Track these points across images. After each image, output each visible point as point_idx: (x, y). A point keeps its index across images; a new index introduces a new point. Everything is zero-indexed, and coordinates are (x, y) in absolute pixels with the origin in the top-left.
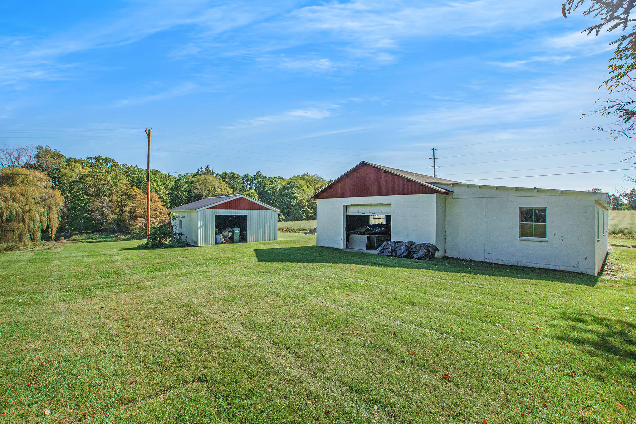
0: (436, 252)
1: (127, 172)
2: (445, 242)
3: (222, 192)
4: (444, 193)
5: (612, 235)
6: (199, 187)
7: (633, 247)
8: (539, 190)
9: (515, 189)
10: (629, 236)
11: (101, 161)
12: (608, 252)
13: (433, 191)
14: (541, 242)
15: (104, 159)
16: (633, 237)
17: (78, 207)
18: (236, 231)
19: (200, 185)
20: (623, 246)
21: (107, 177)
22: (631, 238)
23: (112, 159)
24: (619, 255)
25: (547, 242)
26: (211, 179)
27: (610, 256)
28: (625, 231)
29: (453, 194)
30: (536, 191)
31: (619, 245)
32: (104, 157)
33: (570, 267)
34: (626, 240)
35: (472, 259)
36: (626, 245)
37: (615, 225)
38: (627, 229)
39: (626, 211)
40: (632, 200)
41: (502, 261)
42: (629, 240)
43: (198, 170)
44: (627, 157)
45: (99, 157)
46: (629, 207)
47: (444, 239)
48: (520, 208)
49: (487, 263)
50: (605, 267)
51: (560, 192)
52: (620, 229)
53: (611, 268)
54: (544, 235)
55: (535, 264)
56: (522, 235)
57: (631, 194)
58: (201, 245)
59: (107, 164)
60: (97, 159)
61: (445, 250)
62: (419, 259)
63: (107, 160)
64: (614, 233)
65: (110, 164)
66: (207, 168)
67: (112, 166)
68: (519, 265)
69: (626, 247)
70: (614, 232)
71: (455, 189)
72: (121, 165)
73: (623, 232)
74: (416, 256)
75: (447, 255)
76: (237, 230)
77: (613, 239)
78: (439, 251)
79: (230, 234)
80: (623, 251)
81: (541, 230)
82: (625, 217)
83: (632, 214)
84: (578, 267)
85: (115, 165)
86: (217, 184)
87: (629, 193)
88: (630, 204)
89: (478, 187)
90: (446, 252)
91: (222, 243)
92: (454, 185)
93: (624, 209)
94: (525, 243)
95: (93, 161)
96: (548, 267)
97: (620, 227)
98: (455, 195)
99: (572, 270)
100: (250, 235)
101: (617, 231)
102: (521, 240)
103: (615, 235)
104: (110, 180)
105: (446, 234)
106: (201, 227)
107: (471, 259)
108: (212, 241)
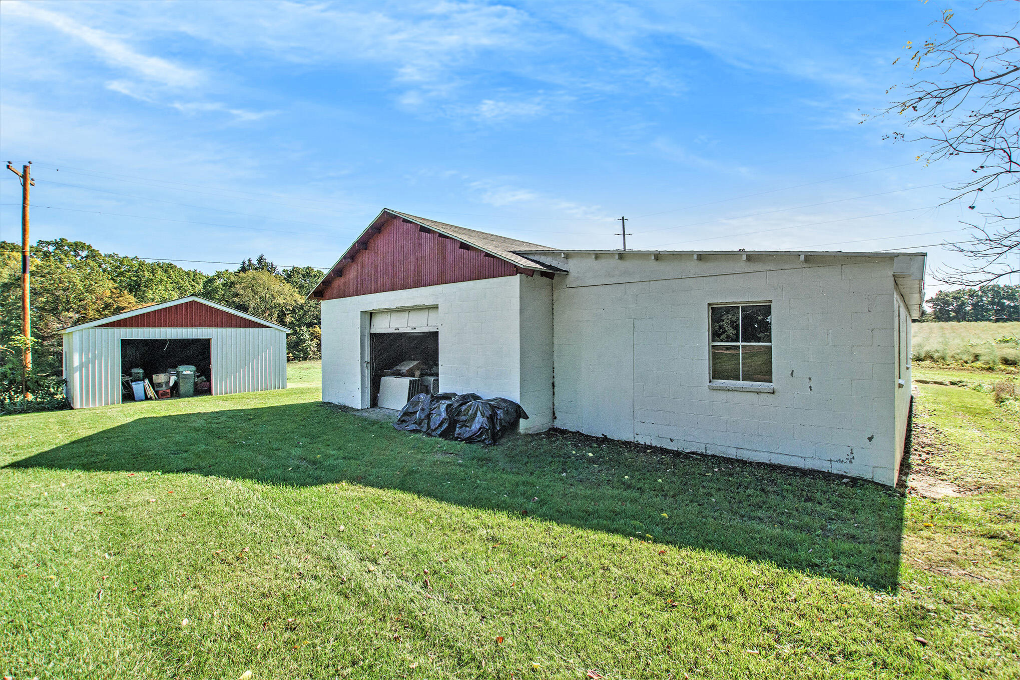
0: (521, 420)
1: (118, 267)
2: (554, 393)
3: (285, 301)
4: (543, 274)
5: (915, 362)
6: (241, 292)
7: (952, 383)
8: (752, 257)
9: (695, 257)
10: (941, 364)
11: (66, 248)
12: (912, 397)
13: (516, 270)
14: (758, 393)
15: (72, 245)
16: (948, 365)
17: (16, 331)
18: (185, 373)
19: (244, 289)
20: (936, 383)
21: (71, 276)
22: (945, 367)
23: (87, 244)
24: (933, 403)
25: (773, 393)
26: (264, 276)
27: (918, 408)
28: (936, 356)
29: (568, 277)
30: (744, 257)
31: (928, 380)
32: (71, 240)
33: (831, 461)
34: (939, 372)
35: (608, 437)
36: (940, 380)
37: (920, 345)
38: (937, 351)
39: (930, 324)
40: (939, 307)
41: (672, 440)
42: (942, 372)
43: (244, 263)
44: (955, 194)
45: (62, 241)
46: (934, 318)
47: (551, 387)
48: (709, 305)
49: (637, 445)
50: (914, 440)
51: (802, 257)
52: (927, 352)
53: (925, 440)
54: (767, 375)
55: (745, 452)
56: (716, 374)
57: (937, 299)
58: (82, 404)
59: (77, 254)
60: (59, 245)
61: (554, 414)
62: (470, 440)
63: (77, 247)
64: (919, 359)
65: (84, 254)
66: (260, 260)
67: (87, 257)
68: (709, 452)
69: (941, 383)
70: (917, 357)
71: (571, 266)
72: (106, 255)
73: (931, 357)
74: (467, 432)
75: (558, 424)
76: (188, 371)
77: (917, 369)
78: (526, 417)
79: (173, 379)
80: (937, 393)
81: (759, 360)
82: (931, 333)
83: (942, 328)
84: (851, 462)
85: (93, 255)
86: (276, 286)
87: (934, 297)
88: (935, 314)
89: (617, 257)
90: (555, 418)
91: (147, 398)
92: (568, 255)
93: (927, 321)
94: (722, 396)
95: (51, 248)
96: (776, 460)
97: (927, 348)
98: (570, 280)
99: (836, 469)
100: (217, 379)
101: (923, 355)
102: (712, 389)
103: (919, 363)
104: (78, 281)
105: (555, 374)
106: (81, 365)
107: (605, 436)
108: (113, 394)
